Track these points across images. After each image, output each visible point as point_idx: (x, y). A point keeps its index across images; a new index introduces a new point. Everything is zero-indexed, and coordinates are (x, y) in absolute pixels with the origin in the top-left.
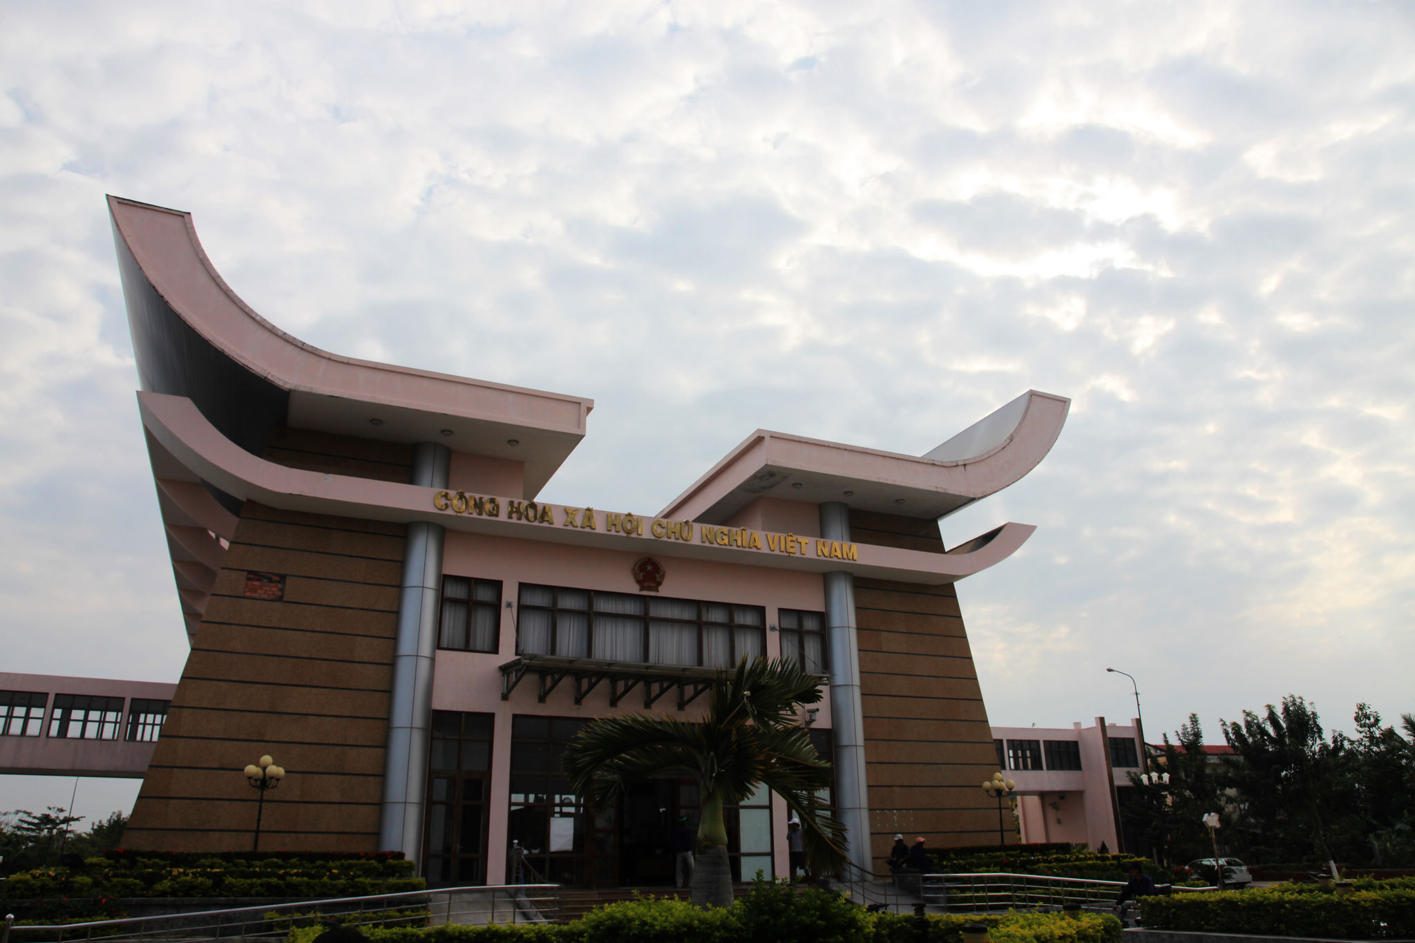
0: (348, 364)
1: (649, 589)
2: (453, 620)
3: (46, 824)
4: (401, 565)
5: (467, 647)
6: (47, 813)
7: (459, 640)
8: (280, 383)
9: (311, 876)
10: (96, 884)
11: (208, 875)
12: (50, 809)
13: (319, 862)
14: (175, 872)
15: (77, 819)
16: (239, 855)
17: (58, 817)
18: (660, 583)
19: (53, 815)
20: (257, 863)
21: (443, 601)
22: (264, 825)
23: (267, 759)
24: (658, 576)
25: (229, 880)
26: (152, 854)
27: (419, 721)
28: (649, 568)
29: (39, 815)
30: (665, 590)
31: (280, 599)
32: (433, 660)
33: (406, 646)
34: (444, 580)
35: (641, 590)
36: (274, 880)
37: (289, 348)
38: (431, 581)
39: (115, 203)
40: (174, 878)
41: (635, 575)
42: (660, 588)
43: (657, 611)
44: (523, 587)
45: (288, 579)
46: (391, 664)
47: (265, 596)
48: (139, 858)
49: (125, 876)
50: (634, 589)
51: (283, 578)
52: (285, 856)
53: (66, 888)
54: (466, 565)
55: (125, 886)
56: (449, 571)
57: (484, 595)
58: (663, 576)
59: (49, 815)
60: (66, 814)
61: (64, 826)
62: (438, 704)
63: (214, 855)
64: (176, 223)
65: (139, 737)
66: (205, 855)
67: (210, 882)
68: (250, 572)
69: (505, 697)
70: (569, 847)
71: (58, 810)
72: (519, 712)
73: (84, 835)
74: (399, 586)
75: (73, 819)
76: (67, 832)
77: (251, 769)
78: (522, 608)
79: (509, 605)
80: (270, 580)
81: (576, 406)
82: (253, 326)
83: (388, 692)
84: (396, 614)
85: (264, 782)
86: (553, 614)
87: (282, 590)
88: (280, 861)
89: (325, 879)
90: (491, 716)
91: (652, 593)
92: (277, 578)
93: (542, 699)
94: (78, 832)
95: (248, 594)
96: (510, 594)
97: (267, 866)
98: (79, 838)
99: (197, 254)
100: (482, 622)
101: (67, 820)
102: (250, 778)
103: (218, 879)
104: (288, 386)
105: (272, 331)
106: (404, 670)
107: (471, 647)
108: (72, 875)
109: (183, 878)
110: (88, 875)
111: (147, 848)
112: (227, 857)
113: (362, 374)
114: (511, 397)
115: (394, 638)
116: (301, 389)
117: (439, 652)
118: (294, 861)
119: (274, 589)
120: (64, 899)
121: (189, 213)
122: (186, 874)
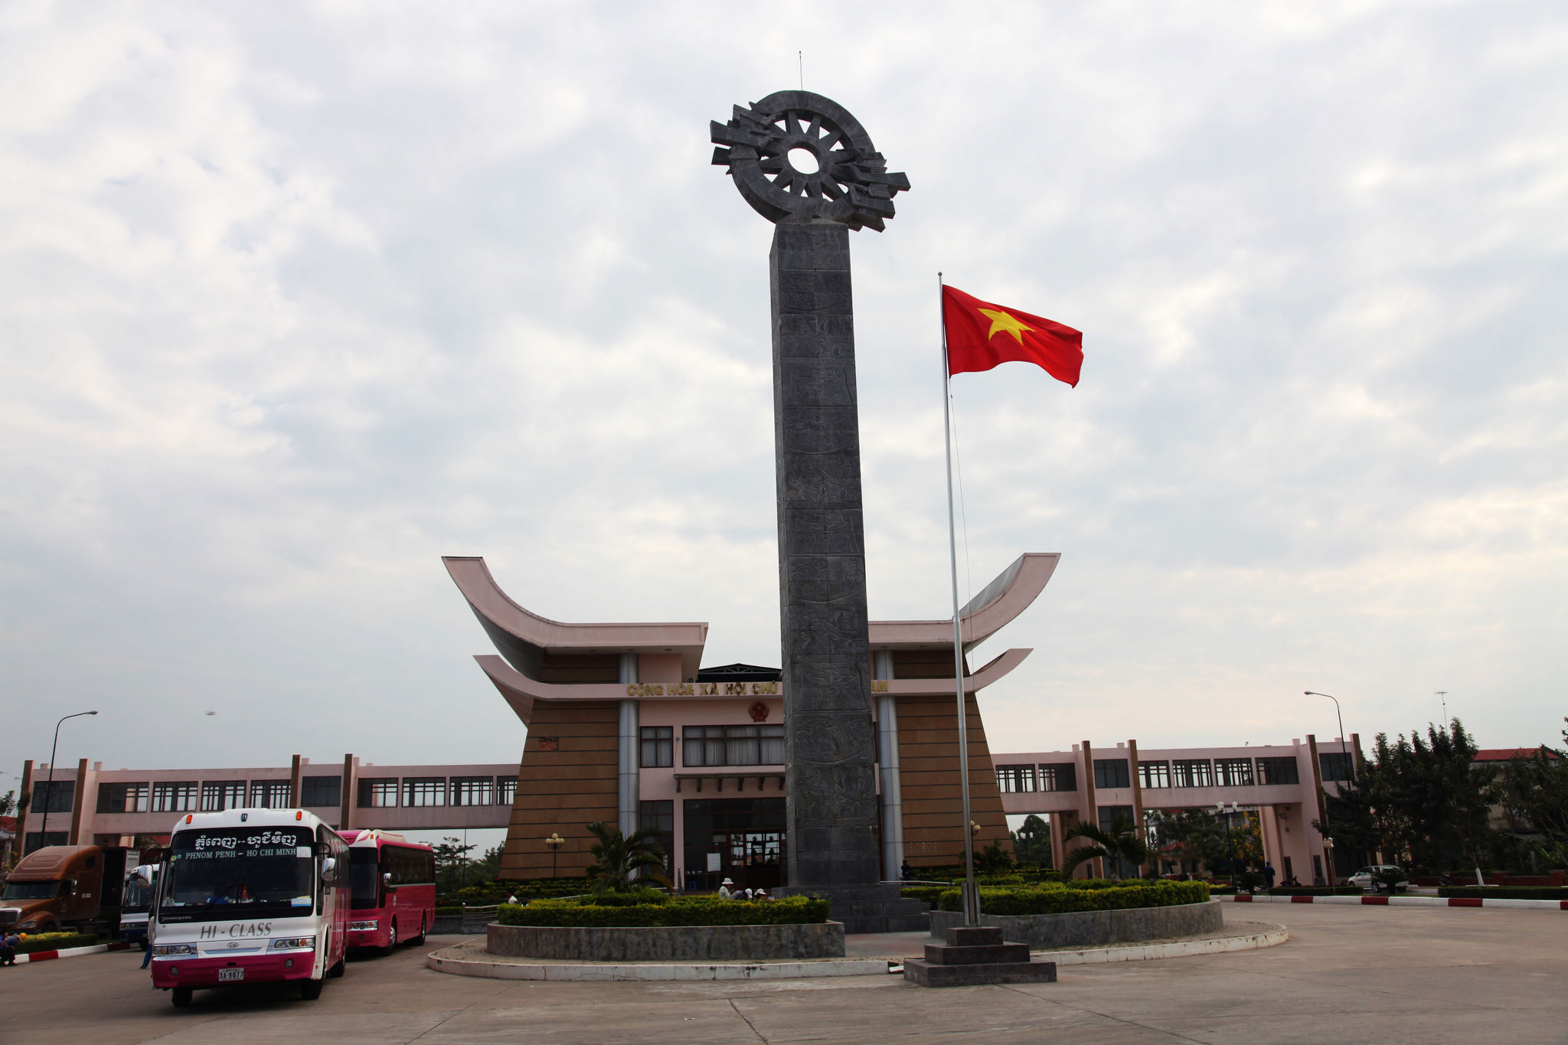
0: (572, 627)
1: (759, 720)
2: (649, 750)
3: (445, 853)
4: (616, 724)
5: (657, 766)
6: (445, 843)
7: (652, 762)
8: (539, 644)
9: (577, 887)
10: (491, 893)
11: (535, 888)
12: (446, 839)
13: (582, 881)
14: (521, 887)
15: (471, 848)
16: (547, 879)
17: (454, 847)
18: (766, 717)
19: (450, 845)
20: (555, 882)
21: (641, 741)
22: (558, 865)
23: (555, 835)
24: (764, 712)
25: (542, 890)
26: (511, 880)
27: (633, 807)
28: (759, 708)
29: (438, 845)
30: (769, 721)
31: (557, 750)
32: (638, 774)
33: (623, 769)
34: (641, 729)
35: (755, 721)
36: (561, 889)
37: (542, 624)
38: (633, 732)
39: (445, 559)
40: (520, 890)
41: (751, 713)
42: (766, 719)
43: (765, 733)
44: (684, 728)
45: (560, 739)
46: (616, 778)
47: (549, 749)
48: (507, 882)
49: (502, 889)
50: (751, 721)
51: (557, 739)
52: (567, 879)
53: (480, 894)
54: (651, 719)
55: (502, 894)
56: (643, 724)
57: (664, 734)
58: (768, 712)
59: (446, 845)
60: (462, 843)
61: (461, 855)
62: (642, 798)
63: (537, 880)
64: (475, 564)
65: (506, 803)
66: (533, 880)
67: (535, 891)
68: (540, 738)
69: (679, 790)
70: (719, 869)
71: (453, 840)
72: (687, 798)
73: (479, 862)
74: (616, 736)
75: (466, 848)
76: (465, 859)
77: (549, 840)
78: (685, 740)
79: (678, 739)
80: (551, 741)
81: (698, 628)
82: (522, 615)
83: (616, 793)
84: (616, 751)
85: (555, 846)
86: (704, 741)
87: (557, 745)
88: (565, 881)
89: (583, 888)
90: (672, 801)
91: (762, 723)
92: (554, 739)
93: (699, 790)
94: (474, 859)
95: (541, 749)
96: (678, 733)
97: (560, 883)
98: (475, 864)
99: (489, 580)
100: (664, 749)
101: (462, 849)
102: (548, 844)
103: (538, 889)
104: (544, 646)
105: (532, 616)
106: (623, 780)
107: (659, 765)
108: (481, 889)
109: (524, 890)
110: (487, 889)
111: (509, 877)
112: (543, 880)
113: (580, 631)
114: (660, 629)
115: (617, 764)
116: (550, 646)
117: (642, 770)
118: (571, 881)
119: (553, 745)
120: (480, 899)
121: (482, 558)
122: (525, 888)
